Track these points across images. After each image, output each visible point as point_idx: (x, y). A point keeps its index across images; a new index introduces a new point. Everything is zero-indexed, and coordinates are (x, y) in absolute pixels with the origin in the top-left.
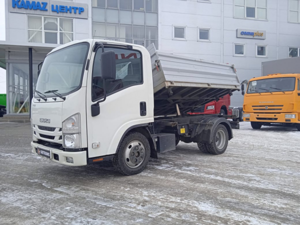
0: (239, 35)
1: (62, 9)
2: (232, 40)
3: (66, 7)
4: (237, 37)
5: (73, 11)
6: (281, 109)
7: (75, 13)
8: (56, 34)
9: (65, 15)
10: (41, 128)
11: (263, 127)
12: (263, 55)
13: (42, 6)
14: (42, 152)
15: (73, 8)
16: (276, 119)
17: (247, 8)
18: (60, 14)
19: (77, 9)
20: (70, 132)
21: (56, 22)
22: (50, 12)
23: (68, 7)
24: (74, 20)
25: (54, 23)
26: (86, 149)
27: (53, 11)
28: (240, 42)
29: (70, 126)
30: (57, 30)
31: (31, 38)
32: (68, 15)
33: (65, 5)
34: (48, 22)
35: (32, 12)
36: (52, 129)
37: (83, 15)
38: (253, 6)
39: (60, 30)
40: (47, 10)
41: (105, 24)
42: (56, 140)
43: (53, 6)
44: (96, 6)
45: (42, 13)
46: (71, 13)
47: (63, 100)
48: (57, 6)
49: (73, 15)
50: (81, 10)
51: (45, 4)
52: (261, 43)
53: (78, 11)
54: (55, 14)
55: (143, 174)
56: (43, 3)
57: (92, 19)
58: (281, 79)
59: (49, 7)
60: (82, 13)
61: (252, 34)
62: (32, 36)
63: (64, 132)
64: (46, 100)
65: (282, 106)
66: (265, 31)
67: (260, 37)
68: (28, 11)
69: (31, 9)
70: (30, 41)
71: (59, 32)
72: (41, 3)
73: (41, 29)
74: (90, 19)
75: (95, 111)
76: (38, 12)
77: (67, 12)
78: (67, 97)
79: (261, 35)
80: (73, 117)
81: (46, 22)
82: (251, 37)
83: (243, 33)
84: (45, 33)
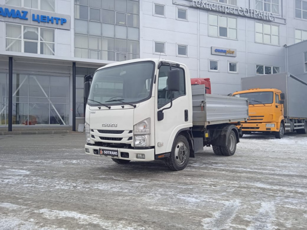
0: (214, 53)
1: (44, 19)
2: (207, 57)
3: (48, 17)
4: (212, 54)
5: (55, 21)
6: (262, 119)
7: (57, 24)
8: (37, 43)
9: (46, 25)
12: (234, 71)
13: (22, 14)
15: (55, 19)
16: (258, 128)
17: (220, 27)
18: (41, 24)
19: (59, 19)
21: (36, 32)
22: (30, 21)
23: (50, 18)
24: (56, 31)
25: (34, 32)
27: (34, 20)
28: (215, 58)
29: (141, 128)
30: (38, 40)
31: (8, 47)
32: (50, 25)
33: (47, 15)
34: (28, 31)
35: (11, 20)
37: (65, 26)
38: (225, 26)
39: (41, 40)
40: (27, 19)
41: (88, 36)
42: (124, 141)
43: (33, 15)
44: (78, 17)
45: (22, 21)
46: (52, 23)
48: (38, 16)
49: (54, 25)
50: (64, 21)
51: (25, 13)
52: (233, 60)
53: (60, 22)
54: (36, 23)
56: (23, 12)
57: (75, 30)
59: (29, 16)
60: (64, 24)
61: (225, 52)
62: (10, 45)
63: (135, 133)
64: (110, 108)
65: (263, 116)
66: (236, 50)
67: (231, 55)
68: (7, 19)
69: (9, 17)
70: (8, 50)
71: (39, 42)
72: (21, 11)
73: (21, 38)
74: (72, 31)
75: (160, 116)
76: (18, 20)
77: (48, 23)
79: (233, 52)
80: (145, 121)
81: (26, 31)
82: (224, 54)
83: (217, 51)
84: (25, 42)
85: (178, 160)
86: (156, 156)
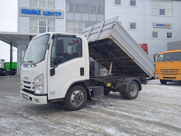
0: (155, 26)
1: (49, 14)
2: (150, 29)
3: (52, 12)
4: (154, 27)
5: (55, 14)
6: (178, 72)
7: (56, 15)
8: (46, 27)
9: (51, 17)
10: (25, 82)
11: (168, 83)
12: (170, 38)
13: (38, 12)
14: (24, 96)
15: (55, 13)
16: (175, 78)
17: (160, 9)
18: (48, 16)
19: (57, 13)
20: (38, 85)
21: (45, 21)
22: (42, 15)
23: (53, 12)
24: (56, 19)
25: (44, 21)
26: (47, 95)
27: (44, 15)
28: (156, 30)
29: (37, 81)
32: (52, 16)
33: (50, 11)
34: (41, 21)
35: (32, 15)
36: (29, 83)
37: (61, 16)
38: (164, 8)
39: (48, 25)
40: (40, 14)
41: (74, 21)
42: (31, 89)
43: (44, 12)
44: (68, 11)
45: (38, 16)
46: (54, 15)
47: (35, 66)
48: (46, 12)
49: (55, 17)
50: (60, 14)
51: (39, 11)
52: (169, 31)
53: (58, 14)
54: (45, 16)
55: (82, 110)
56: (38, 11)
57: (66, 19)
58: (179, 53)
59: (41, 13)
60: (60, 16)
61: (163, 25)
62: (32, 29)
63: (35, 85)
64: (27, 66)
65: (179, 70)
66: (172, 23)
67: (168, 27)
68: (30, 15)
69: (32, 14)
70: (31, 32)
71: (47, 26)
72: (37, 10)
73: (37, 25)
74: (65, 19)
76: (36, 15)
77: (52, 15)
78: (37, 65)
79: (169, 25)
80: (40, 76)
81: (40, 21)
82: (163, 27)
83: (157, 25)
84: (39, 27)
85: (74, 103)
86: (48, 101)
